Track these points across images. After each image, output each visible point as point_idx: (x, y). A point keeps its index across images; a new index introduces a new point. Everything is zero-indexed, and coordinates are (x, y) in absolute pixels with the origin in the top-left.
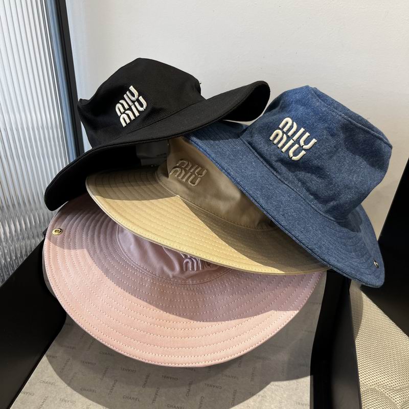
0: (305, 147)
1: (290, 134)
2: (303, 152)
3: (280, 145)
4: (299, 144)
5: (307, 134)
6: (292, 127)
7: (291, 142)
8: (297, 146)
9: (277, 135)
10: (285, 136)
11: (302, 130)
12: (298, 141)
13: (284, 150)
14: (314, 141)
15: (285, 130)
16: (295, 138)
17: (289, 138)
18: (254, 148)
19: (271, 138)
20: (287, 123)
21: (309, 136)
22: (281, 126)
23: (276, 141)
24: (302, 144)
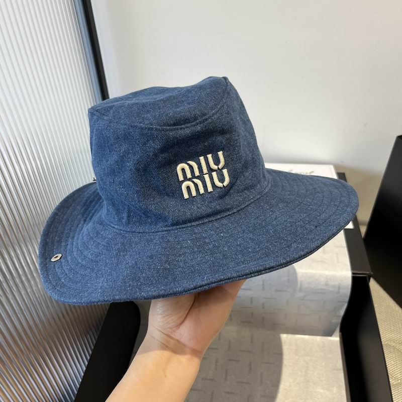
0: (220, 166)
1: (197, 173)
2: (225, 171)
3: (202, 191)
5: (210, 156)
7: (207, 177)
8: (214, 174)
10: (196, 181)
11: (202, 159)
12: (210, 170)
13: (210, 189)
14: (220, 154)
15: (189, 175)
16: (205, 170)
17: (201, 178)
18: (185, 222)
19: (186, 196)
20: (183, 170)
21: (212, 156)
22: (181, 178)
23: (194, 193)
24: (215, 167)
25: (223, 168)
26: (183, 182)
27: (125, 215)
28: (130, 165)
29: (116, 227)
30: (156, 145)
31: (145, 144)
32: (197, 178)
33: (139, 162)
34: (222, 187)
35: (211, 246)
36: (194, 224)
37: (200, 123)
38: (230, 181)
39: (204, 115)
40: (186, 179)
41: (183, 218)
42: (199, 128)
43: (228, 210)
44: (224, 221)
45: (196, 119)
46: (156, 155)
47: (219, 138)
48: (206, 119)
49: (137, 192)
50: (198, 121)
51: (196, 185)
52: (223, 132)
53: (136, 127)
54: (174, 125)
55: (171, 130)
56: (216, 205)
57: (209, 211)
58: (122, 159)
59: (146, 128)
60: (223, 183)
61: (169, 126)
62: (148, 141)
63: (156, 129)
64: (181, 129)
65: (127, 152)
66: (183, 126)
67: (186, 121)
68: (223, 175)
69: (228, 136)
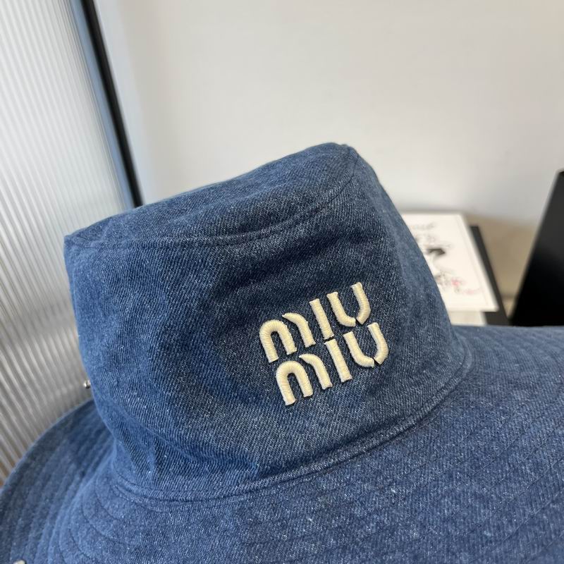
0: (362, 318)
1: (309, 340)
2: (374, 328)
3: (325, 381)
4: (346, 329)
5: (333, 297)
6: (293, 327)
7: (333, 347)
8: (350, 337)
9: (292, 377)
10: (308, 358)
11: (316, 304)
12: (340, 329)
13: (344, 374)
14: (358, 288)
15: (290, 347)
16: (327, 331)
17: (319, 349)
18: (292, 465)
19: (289, 398)
20: (275, 335)
21: (339, 295)
22: (272, 355)
23: (307, 390)
24: (350, 321)
25: (368, 321)
26: (277, 363)
27: (151, 459)
28: (147, 338)
29: (134, 489)
30: (206, 282)
31: (178, 282)
32: (311, 350)
33: (167, 329)
34: (373, 365)
35: (371, 528)
36: (315, 466)
37: (303, 219)
38: (389, 349)
39: (311, 201)
40: (283, 356)
41: (288, 454)
42: (301, 231)
43: (394, 421)
44: (392, 452)
45: (292, 211)
46: (204, 306)
47: (351, 253)
48: (317, 210)
49: (171, 401)
50: (297, 216)
51: (310, 369)
52: (357, 237)
53: (153, 246)
54: (243, 229)
55: (238, 243)
56: (364, 414)
57: (349, 429)
58: (130, 328)
59: (176, 245)
60: (372, 356)
61: (230, 233)
62: (183, 274)
63: (201, 244)
64: (259, 237)
65: (139, 310)
66: (263, 231)
67: (270, 218)
68: (370, 338)
69: (370, 247)
